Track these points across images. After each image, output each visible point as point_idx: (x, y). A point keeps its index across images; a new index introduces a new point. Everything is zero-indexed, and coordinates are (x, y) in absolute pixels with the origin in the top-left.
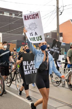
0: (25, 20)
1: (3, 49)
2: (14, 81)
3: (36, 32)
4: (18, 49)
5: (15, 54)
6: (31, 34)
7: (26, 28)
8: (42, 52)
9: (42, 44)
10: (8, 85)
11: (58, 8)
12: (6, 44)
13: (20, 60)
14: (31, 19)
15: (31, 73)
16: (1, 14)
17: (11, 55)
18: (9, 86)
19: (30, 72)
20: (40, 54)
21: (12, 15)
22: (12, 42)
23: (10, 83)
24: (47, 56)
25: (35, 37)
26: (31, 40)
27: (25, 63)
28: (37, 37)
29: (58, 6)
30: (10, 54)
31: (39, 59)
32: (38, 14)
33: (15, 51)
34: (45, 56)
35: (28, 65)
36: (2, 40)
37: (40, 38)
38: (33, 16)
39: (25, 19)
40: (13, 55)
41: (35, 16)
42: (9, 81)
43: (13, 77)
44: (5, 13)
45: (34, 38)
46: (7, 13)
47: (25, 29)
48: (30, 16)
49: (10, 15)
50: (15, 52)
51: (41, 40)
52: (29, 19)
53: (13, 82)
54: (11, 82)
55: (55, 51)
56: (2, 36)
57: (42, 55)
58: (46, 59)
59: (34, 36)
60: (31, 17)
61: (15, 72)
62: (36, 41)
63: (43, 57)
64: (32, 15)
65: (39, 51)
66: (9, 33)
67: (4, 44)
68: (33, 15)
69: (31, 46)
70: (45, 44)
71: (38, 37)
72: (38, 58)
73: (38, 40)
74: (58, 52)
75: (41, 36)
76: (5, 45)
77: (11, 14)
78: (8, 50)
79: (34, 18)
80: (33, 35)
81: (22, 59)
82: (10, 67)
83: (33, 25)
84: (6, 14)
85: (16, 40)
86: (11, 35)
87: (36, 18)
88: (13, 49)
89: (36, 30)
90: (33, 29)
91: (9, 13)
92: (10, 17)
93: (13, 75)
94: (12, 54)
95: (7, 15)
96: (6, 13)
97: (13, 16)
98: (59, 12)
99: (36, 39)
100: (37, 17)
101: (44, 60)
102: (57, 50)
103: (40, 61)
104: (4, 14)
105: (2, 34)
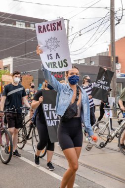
0: (39, 33)
1: (13, 83)
2: (30, 139)
3: (57, 54)
4: (40, 84)
5: (32, 93)
6: (50, 56)
7: (41, 46)
8: (70, 88)
9: (71, 74)
10: (20, 145)
11: (112, 13)
12: (19, 75)
13: (38, 102)
14: (49, 31)
15: (56, 125)
16: (11, 25)
17: (26, 95)
18: (21, 149)
19: (54, 122)
20: (66, 90)
21: (30, 26)
22: (30, 73)
23: (23, 143)
24: (78, 94)
25: (56, 61)
26: (49, 67)
27: (46, 107)
28: (59, 62)
29: (114, 9)
30: (23, 93)
31: (64, 100)
32: (60, 22)
33: (33, 87)
34: (75, 95)
35: (51, 111)
36: (13, 68)
37: (64, 64)
38: (53, 27)
39: (40, 31)
40: (28, 95)
41: (56, 25)
42: (21, 139)
43: (28, 133)
44: (17, 22)
45: (54, 63)
46: (22, 23)
47: (39, 48)
48: (48, 25)
49: (26, 26)
50: (32, 90)
51: (65, 66)
52: (46, 32)
53: (28, 141)
54: (24, 141)
55: (101, 87)
56: (13, 62)
57: (70, 93)
58: (77, 100)
59: (54, 60)
60: (49, 28)
61: (31, 123)
62: (56, 67)
63: (71, 96)
64: (51, 24)
65: (64, 87)
66: (25, 56)
67: (16, 75)
68: (53, 24)
69: (50, 77)
70: (75, 75)
71: (61, 61)
72: (63, 97)
73: (60, 67)
74: (107, 88)
75: (66, 60)
76: (16, 77)
77: (28, 25)
78: (21, 87)
79: (55, 30)
80: (52, 58)
81: (41, 99)
82: (23, 115)
83: (53, 41)
84: (20, 25)
85: (38, 70)
86: (29, 61)
87: (58, 30)
88: (30, 85)
89: (58, 50)
90: (53, 47)
91: (24, 24)
92: (26, 30)
93: (28, 129)
94: (27, 93)
95: (21, 27)
96: (19, 23)
97: (31, 28)
98: (115, 20)
99: (57, 65)
100: (59, 28)
101: (73, 102)
102: (105, 85)
103: (65, 102)
104: (15, 24)
105: (13, 59)
